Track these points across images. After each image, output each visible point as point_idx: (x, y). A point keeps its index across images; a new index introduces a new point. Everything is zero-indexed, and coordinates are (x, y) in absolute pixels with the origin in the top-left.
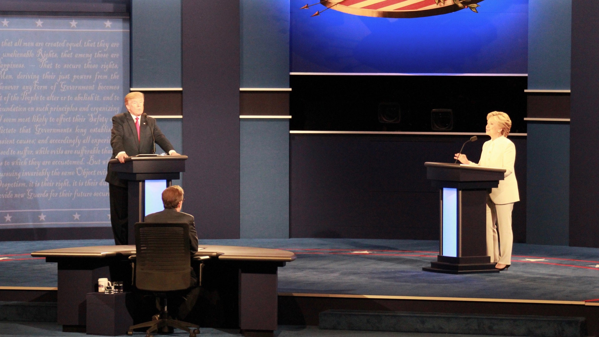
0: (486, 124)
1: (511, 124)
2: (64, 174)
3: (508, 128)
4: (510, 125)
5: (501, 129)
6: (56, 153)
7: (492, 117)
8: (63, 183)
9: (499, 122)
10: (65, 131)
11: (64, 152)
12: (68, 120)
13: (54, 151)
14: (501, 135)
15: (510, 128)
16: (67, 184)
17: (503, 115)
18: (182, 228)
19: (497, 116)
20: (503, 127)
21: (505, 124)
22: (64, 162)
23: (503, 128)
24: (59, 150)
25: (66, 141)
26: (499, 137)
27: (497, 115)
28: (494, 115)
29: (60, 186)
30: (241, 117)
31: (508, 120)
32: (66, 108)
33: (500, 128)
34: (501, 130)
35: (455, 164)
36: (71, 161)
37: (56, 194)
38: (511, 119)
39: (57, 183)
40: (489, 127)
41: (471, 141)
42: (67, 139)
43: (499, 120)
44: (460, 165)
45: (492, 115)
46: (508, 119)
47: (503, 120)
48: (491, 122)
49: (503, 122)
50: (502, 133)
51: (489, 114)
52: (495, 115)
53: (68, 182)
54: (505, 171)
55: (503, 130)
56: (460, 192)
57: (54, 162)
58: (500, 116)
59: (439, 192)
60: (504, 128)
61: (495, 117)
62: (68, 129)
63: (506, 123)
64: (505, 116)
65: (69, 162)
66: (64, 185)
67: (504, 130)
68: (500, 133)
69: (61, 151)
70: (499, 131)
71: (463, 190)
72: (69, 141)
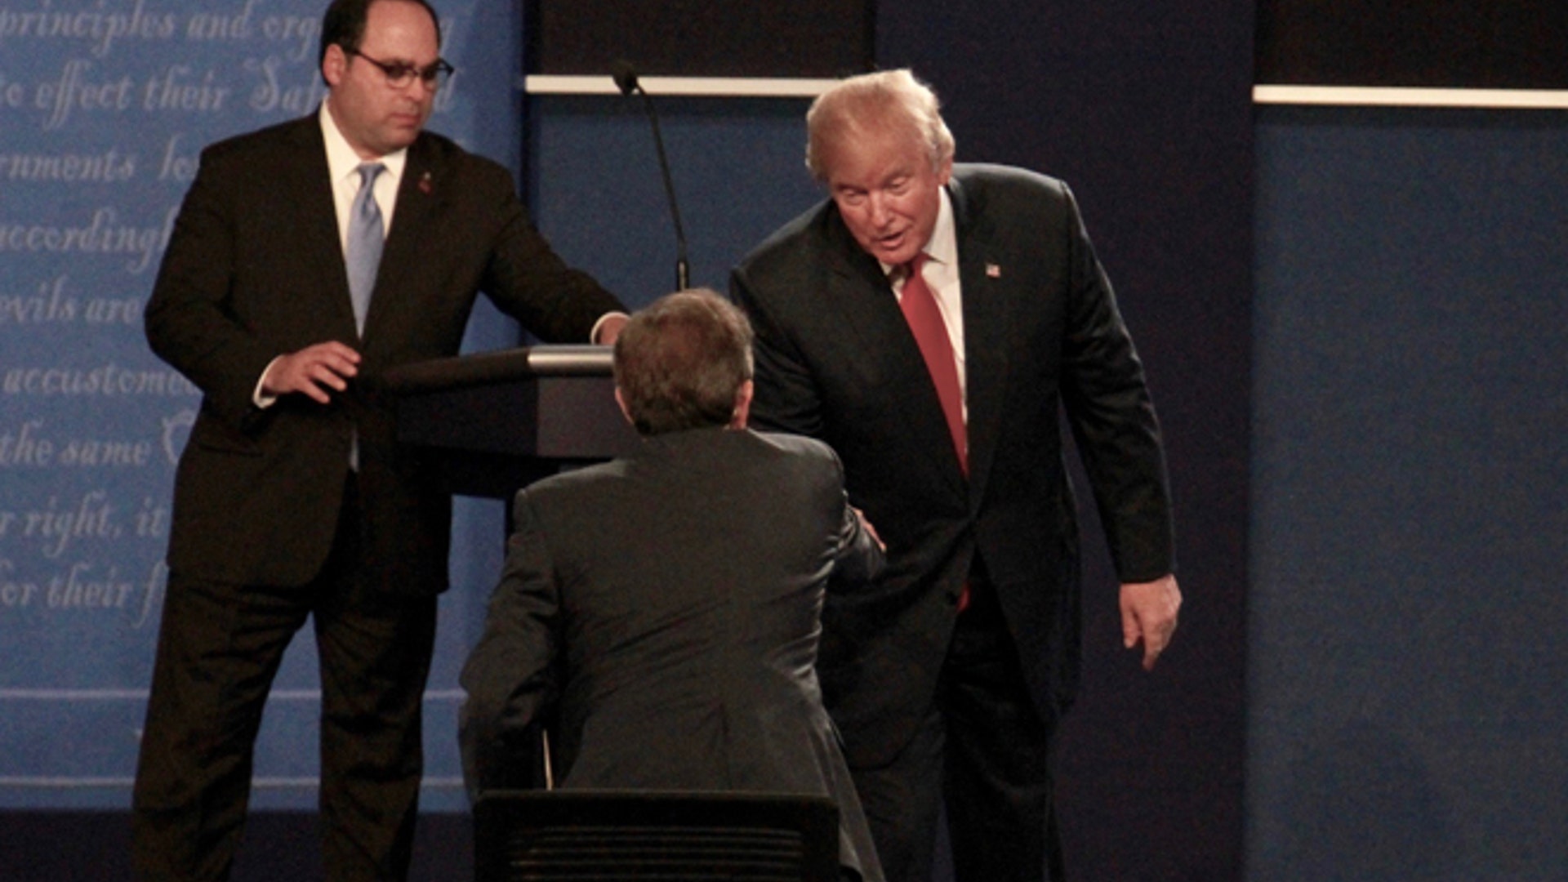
2: (80, 454)
6: (30, 314)
8: (76, 516)
10: (91, 168)
11: (81, 312)
12: (112, 96)
13: (17, 302)
16: (97, 521)
18: (796, 834)
22: (79, 374)
24: (50, 293)
25: (100, 234)
29: (55, 538)
30: (1266, 94)
32: (98, 18)
36: (128, 374)
37: (29, 588)
39: (33, 518)
42: (105, 223)
53: (105, 512)
57: (19, 373)
62: (111, 156)
65: (115, 377)
66: (78, 529)
69: (62, 303)
72: (114, 240)
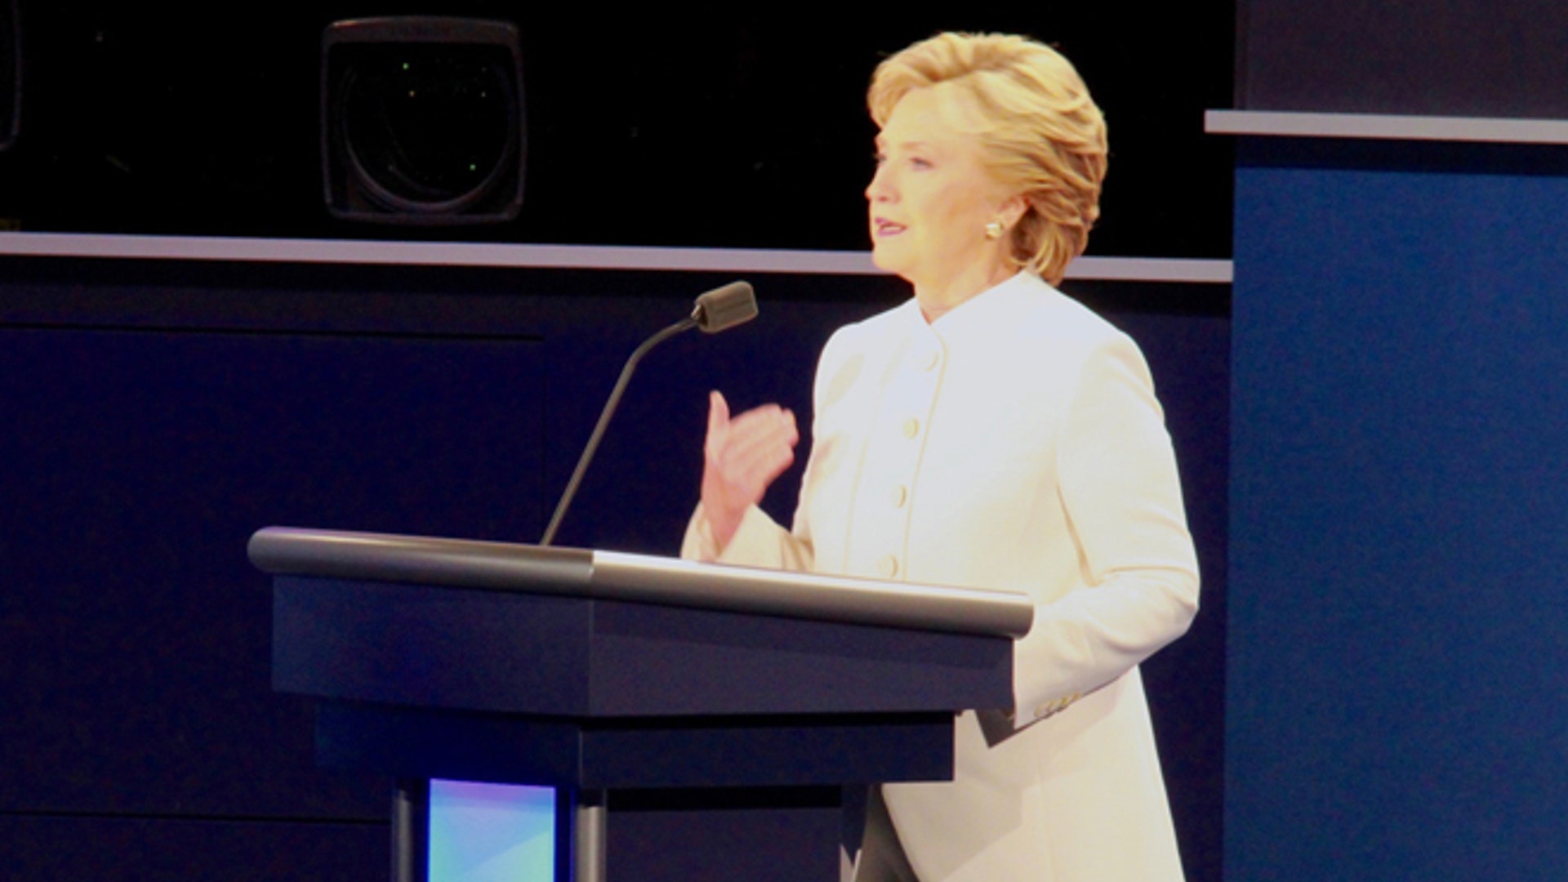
0: (865, 161)
1: (1101, 149)
3: (1081, 181)
4: (1093, 157)
5: (1012, 200)
7: (915, 96)
9: (991, 144)
14: (1014, 261)
15: (1095, 187)
17: (1024, 68)
19: (966, 80)
20: (1029, 186)
21: (1048, 154)
23: (1026, 196)
26: (993, 280)
27: (961, 70)
28: (934, 77)
31: (1073, 115)
33: (1003, 192)
34: (1016, 213)
35: (544, 546)
38: (1098, 97)
40: (898, 199)
41: (693, 332)
43: (989, 126)
44: (589, 559)
45: (915, 74)
46: (1071, 105)
47: (1027, 118)
48: (910, 146)
49: (1029, 136)
50: (1021, 245)
51: (893, 69)
52: (950, 75)
54: (1017, 624)
55: (1031, 214)
56: (591, 821)
58: (994, 82)
59: (385, 825)
60: (1044, 194)
61: (945, 87)
63: (1057, 144)
64: (1040, 79)
67: (1042, 208)
68: (1007, 245)
70: (993, 229)
71: (618, 804)
